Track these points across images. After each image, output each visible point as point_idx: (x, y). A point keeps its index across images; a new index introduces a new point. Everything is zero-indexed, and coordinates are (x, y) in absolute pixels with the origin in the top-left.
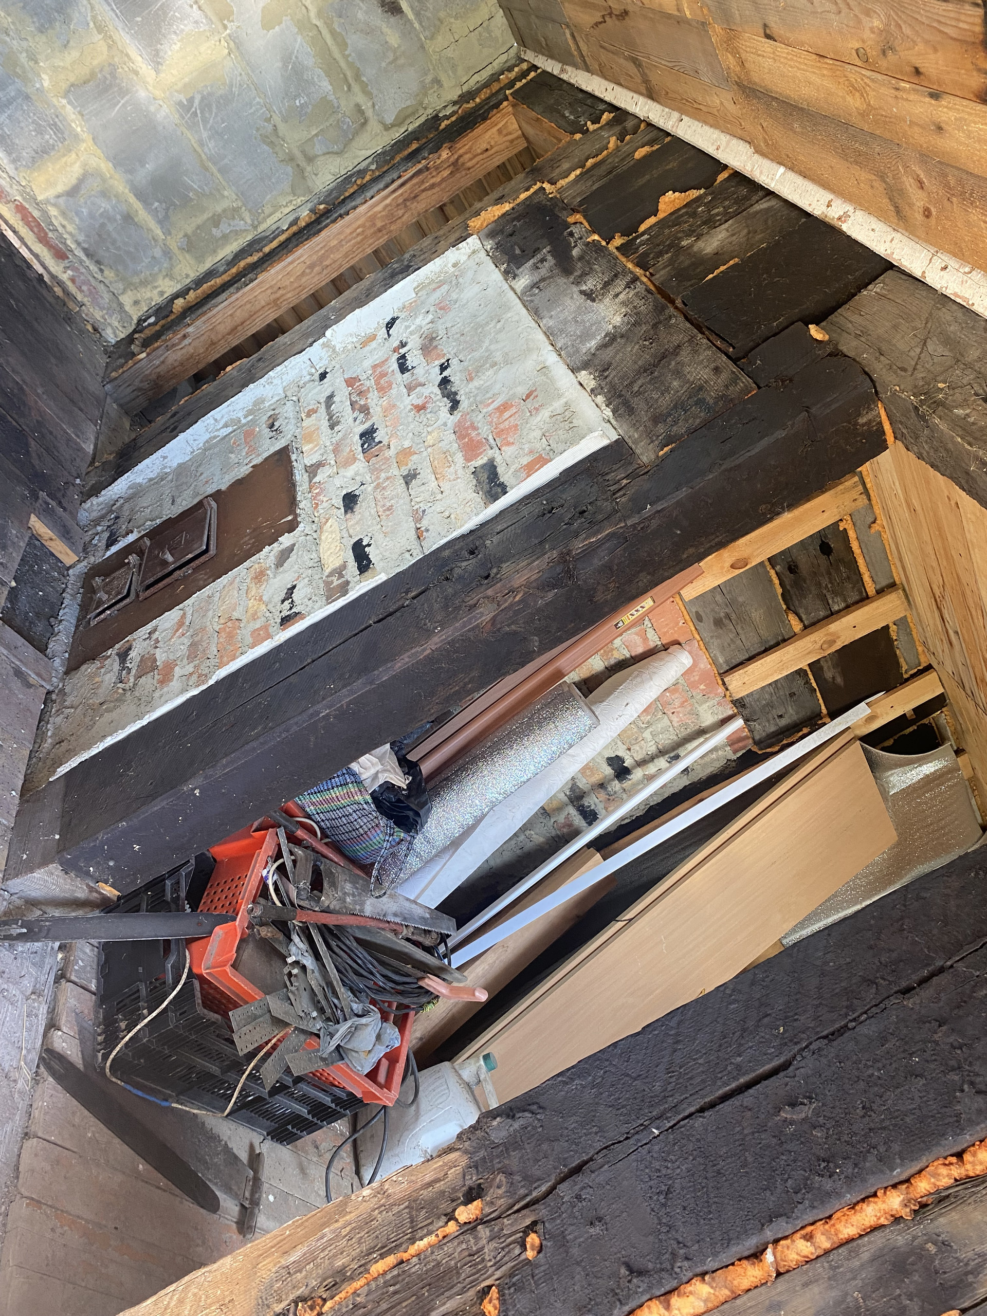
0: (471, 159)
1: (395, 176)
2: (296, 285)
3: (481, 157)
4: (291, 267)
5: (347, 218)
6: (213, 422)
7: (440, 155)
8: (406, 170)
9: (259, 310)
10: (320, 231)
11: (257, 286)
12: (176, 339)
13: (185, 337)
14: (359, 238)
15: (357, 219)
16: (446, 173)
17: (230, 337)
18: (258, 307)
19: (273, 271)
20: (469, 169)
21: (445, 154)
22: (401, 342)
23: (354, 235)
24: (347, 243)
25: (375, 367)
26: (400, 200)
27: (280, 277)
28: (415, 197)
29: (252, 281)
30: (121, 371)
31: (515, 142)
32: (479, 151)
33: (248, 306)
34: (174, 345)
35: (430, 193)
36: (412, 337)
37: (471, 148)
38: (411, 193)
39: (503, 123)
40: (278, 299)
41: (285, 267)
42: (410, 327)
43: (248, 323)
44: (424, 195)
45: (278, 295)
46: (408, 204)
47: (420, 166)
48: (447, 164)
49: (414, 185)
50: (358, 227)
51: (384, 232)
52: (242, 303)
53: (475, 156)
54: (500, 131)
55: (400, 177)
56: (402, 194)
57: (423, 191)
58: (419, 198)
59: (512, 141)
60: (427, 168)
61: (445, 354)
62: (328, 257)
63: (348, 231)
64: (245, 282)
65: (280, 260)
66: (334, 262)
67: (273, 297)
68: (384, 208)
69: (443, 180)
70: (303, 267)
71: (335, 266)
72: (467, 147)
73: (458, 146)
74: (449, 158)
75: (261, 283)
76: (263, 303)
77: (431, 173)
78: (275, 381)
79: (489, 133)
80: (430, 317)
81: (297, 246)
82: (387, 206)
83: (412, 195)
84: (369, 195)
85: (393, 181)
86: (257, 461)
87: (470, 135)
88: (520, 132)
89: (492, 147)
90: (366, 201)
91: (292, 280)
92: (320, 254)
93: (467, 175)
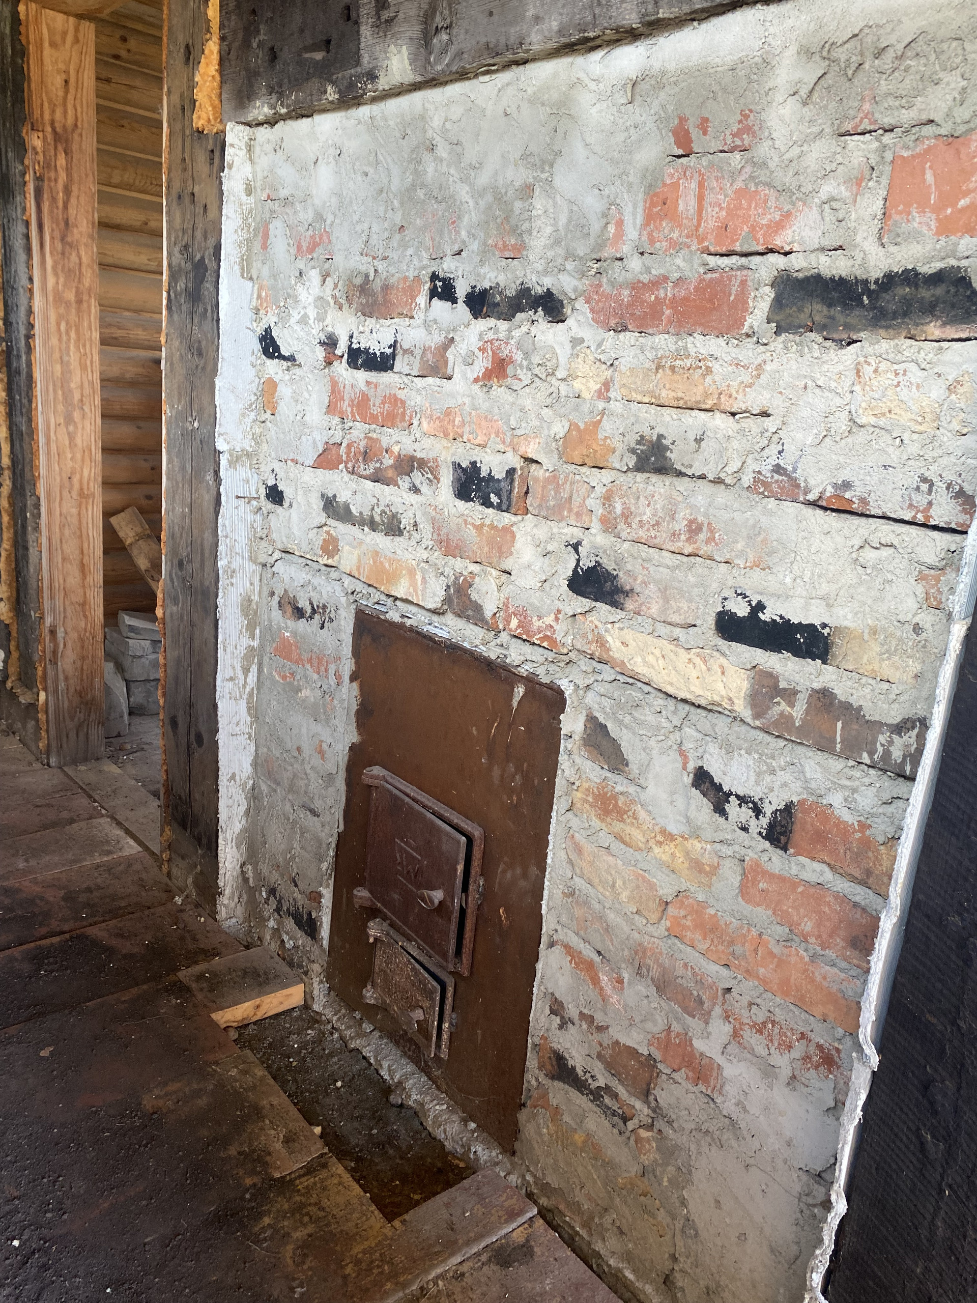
0: (65, 112)
1: (20, 229)
2: (79, 456)
3: (70, 97)
4: (53, 447)
5: (37, 330)
6: (230, 684)
7: (34, 148)
8: (24, 209)
9: (80, 521)
10: (30, 376)
11: (49, 502)
12: (49, 645)
13: (53, 632)
14: (73, 335)
15: (46, 318)
16: (62, 161)
17: (89, 579)
18: (75, 521)
19: (43, 471)
20: (76, 125)
21: (35, 141)
22: (321, 343)
23: (64, 338)
24: (68, 355)
25: (331, 409)
26: (59, 246)
27: (57, 468)
28: (67, 223)
29: (37, 506)
30: (43, 733)
31: (81, 36)
32: (61, 93)
33: (67, 532)
34: (55, 653)
35: (73, 201)
36: (328, 321)
37: (50, 101)
38: (58, 225)
39: (45, 31)
40: (81, 489)
41: (49, 453)
42: (306, 316)
43: (85, 546)
44: (72, 212)
45: (76, 486)
46: (69, 239)
47: (31, 187)
48: (52, 148)
49: (51, 212)
50: (58, 325)
51: (85, 297)
52: (58, 535)
53: (65, 105)
54: (53, 44)
55: (27, 224)
56: (52, 238)
57: (66, 207)
58: (72, 220)
59: (76, 40)
60: (39, 179)
61: (417, 277)
62: (71, 391)
63: (54, 341)
64: (32, 515)
65: (34, 453)
66: (82, 387)
67: (75, 494)
68: (56, 274)
69: (68, 170)
70: (62, 430)
71: (87, 391)
72: (46, 105)
73: (37, 113)
74: (45, 139)
75: (49, 494)
76: (74, 511)
77: (49, 179)
78: (235, 565)
79: (47, 60)
80: (314, 276)
81: (30, 420)
82: (54, 268)
83: (62, 224)
84: (24, 281)
85: (27, 237)
86: (348, 666)
87: (33, 86)
88: (72, 20)
89: (67, 72)
90: (31, 291)
91: (69, 456)
92: (60, 398)
93: (81, 135)
